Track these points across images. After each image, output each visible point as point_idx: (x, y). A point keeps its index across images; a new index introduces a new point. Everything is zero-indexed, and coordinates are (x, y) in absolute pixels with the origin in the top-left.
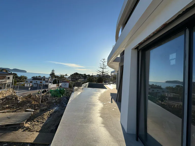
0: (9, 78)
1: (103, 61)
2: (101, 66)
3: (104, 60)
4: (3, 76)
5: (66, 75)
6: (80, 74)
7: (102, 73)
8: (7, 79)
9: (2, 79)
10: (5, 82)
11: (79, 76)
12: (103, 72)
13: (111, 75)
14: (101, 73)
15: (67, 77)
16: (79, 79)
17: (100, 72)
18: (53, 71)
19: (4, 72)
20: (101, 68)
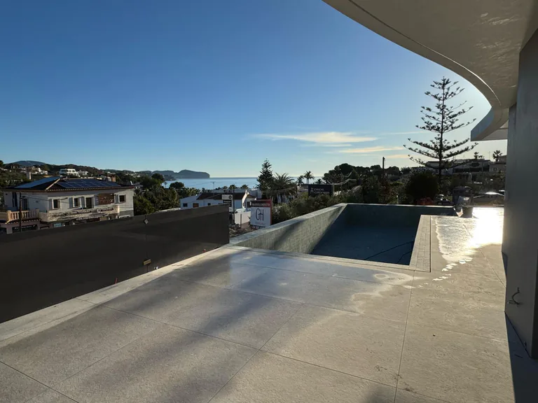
0: (123, 199)
1: (440, 93)
2: (427, 119)
3: (447, 86)
4: (106, 195)
5: (308, 176)
6: (360, 169)
7: (435, 149)
8: (117, 203)
9: (106, 203)
10: (111, 212)
11: (354, 174)
12: (440, 149)
13: (494, 160)
14: (431, 152)
15: (311, 182)
16: (354, 186)
17: (426, 149)
18: (266, 166)
19: (112, 182)
20: (430, 127)
